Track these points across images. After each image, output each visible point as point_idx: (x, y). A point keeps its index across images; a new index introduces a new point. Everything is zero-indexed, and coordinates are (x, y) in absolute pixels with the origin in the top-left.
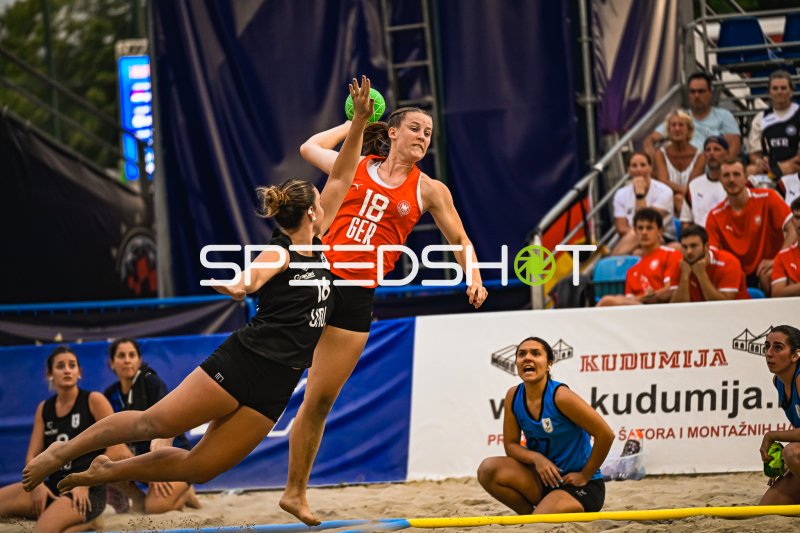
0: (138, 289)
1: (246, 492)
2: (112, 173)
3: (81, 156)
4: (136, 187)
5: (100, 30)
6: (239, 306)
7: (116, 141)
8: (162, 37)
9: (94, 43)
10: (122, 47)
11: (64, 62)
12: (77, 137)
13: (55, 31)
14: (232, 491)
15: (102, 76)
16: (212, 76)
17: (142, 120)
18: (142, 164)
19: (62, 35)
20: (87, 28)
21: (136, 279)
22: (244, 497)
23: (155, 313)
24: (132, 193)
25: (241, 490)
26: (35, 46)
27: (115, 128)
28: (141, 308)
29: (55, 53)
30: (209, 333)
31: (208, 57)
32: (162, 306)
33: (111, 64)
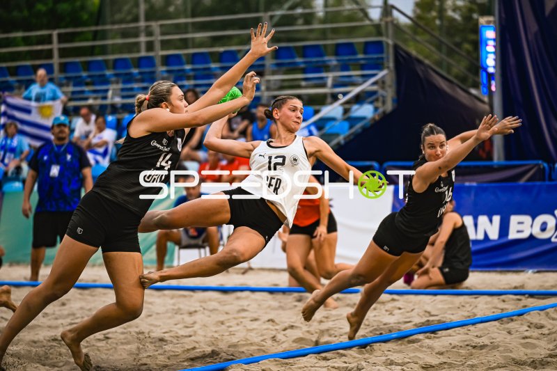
0: (484, 156)
1: (538, 272)
2: (473, 91)
3: (455, 81)
4: (486, 99)
5: (471, 11)
6: (540, 168)
7: (477, 73)
8: (503, 15)
9: (468, 18)
10: (483, 21)
11: (451, 28)
12: (455, 70)
13: (445, 10)
14: (530, 271)
15: (472, 37)
16: (530, 37)
17: (491, 62)
18: (490, 85)
19: (450, 13)
20: (464, 10)
21: (484, 150)
22: (537, 275)
23: (491, 169)
24: (483, 102)
25: (536, 270)
26: (435, 18)
27: (476, 66)
28: (485, 167)
29: (446, 23)
30: (522, 182)
31: (529, 26)
32: (495, 167)
33: (476, 30)
